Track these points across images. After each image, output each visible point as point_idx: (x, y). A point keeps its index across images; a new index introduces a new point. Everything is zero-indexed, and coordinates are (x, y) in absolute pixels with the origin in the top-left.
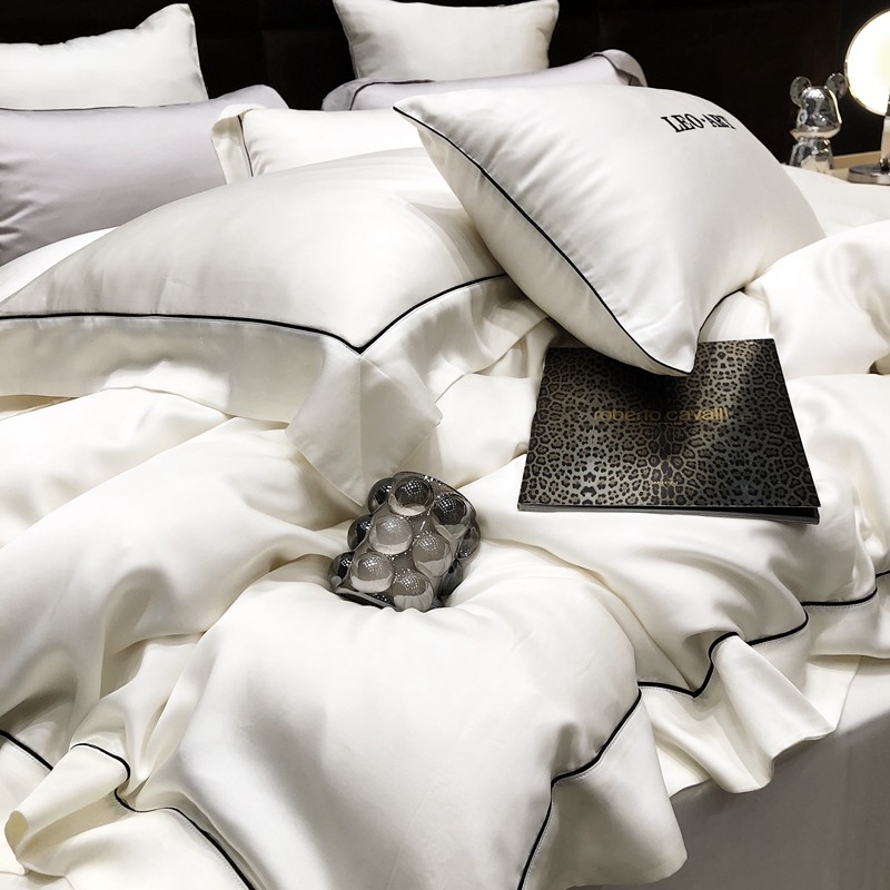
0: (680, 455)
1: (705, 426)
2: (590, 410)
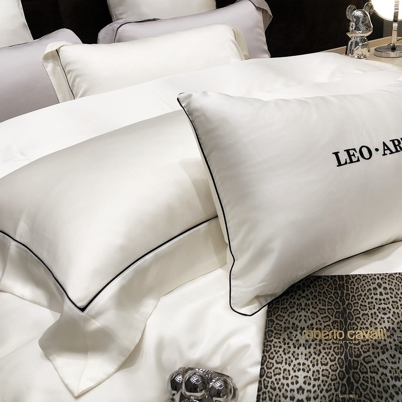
0: (358, 370)
1: (373, 344)
2: (299, 329)
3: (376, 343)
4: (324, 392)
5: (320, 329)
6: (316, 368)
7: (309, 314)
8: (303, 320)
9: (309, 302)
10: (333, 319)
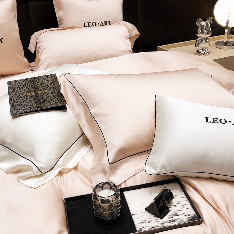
0: (41, 100)
1: (44, 93)
2: (20, 94)
3: (46, 93)
4: (31, 106)
5: (27, 93)
6: (28, 102)
7: (23, 89)
8: (21, 92)
9: (23, 87)
10: (31, 90)
